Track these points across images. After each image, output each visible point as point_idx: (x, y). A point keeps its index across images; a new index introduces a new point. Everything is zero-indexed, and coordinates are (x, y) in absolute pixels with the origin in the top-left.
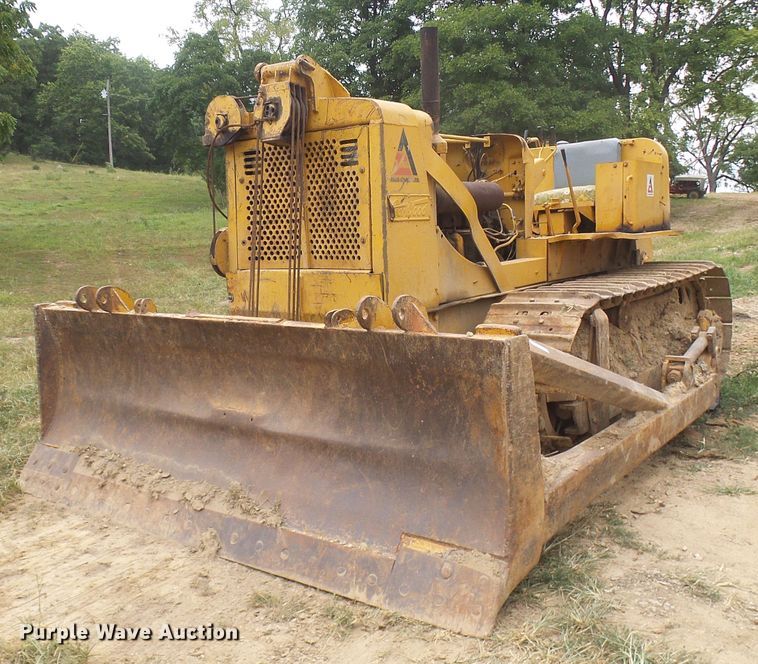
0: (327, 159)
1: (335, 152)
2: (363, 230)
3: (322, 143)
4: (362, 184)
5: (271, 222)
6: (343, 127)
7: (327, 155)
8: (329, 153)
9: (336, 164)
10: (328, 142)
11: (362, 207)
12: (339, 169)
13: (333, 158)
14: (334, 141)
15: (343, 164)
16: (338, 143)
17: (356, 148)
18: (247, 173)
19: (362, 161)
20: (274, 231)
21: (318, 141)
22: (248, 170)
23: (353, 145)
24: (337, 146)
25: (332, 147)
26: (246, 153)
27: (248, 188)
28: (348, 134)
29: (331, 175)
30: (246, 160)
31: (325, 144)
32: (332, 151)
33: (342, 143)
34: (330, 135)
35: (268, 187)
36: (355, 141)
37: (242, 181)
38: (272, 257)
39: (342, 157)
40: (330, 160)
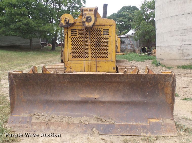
0: (98, 33)
1: (101, 32)
2: (110, 51)
3: (97, 29)
4: (110, 40)
5: (79, 48)
6: (104, 25)
7: (98, 32)
8: (99, 32)
9: (101, 35)
10: (99, 29)
11: (110, 46)
12: (102, 36)
13: (100, 33)
14: (101, 29)
15: (103, 35)
16: (102, 29)
17: (108, 31)
18: (72, 35)
19: (110, 34)
20: (79, 51)
21: (96, 29)
22: (72, 34)
23: (107, 30)
24: (102, 30)
25: (100, 30)
26: (71, 30)
27: (72, 39)
28: (106, 27)
29: (99, 37)
30: (71, 32)
31: (98, 29)
32: (100, 31)
33: (103, 29)
34: (100, 27)
35: (78, 39)
36: (108, 29)
37: (70, 37)
38: (79, 57)
39: (103, 33)
40: (99, 34)
